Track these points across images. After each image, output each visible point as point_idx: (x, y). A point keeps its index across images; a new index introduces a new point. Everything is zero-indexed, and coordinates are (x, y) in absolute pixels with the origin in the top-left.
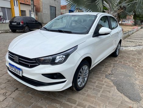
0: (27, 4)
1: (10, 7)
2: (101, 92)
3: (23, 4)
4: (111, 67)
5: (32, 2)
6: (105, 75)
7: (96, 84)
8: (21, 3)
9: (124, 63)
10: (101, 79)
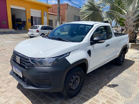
0: (54, 15)
1: (40, 17)
2: (99, 87)
3: (51, 14)
4: (116, 71)
5: (59, 13)
6: (107, 77)
7: (97, 82)
8: (49, 14)
9: (130, 70)
10: (103, 79)
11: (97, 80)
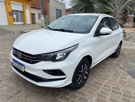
1: (22, 10)
4: (122, 61)
5: (42, 6)
6: (119, 67)
10: (117, 70)
11: (113, 72)
